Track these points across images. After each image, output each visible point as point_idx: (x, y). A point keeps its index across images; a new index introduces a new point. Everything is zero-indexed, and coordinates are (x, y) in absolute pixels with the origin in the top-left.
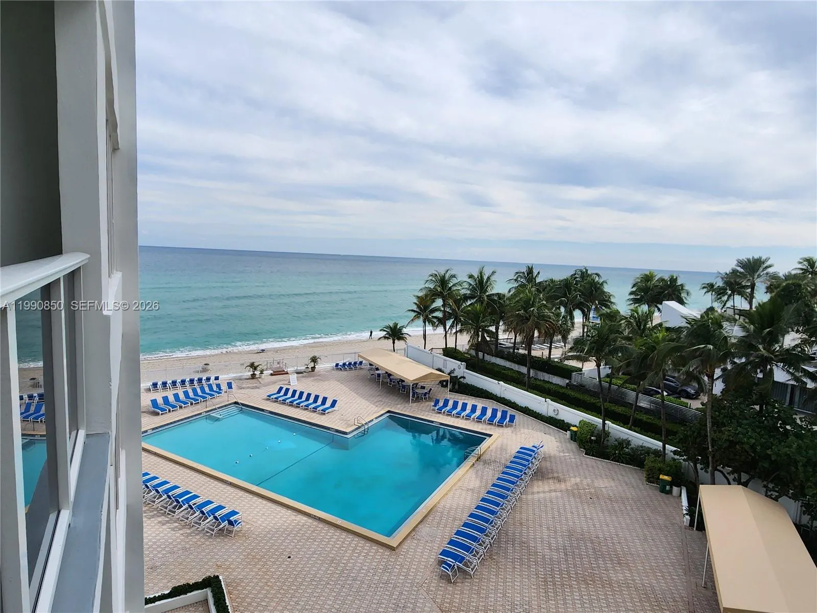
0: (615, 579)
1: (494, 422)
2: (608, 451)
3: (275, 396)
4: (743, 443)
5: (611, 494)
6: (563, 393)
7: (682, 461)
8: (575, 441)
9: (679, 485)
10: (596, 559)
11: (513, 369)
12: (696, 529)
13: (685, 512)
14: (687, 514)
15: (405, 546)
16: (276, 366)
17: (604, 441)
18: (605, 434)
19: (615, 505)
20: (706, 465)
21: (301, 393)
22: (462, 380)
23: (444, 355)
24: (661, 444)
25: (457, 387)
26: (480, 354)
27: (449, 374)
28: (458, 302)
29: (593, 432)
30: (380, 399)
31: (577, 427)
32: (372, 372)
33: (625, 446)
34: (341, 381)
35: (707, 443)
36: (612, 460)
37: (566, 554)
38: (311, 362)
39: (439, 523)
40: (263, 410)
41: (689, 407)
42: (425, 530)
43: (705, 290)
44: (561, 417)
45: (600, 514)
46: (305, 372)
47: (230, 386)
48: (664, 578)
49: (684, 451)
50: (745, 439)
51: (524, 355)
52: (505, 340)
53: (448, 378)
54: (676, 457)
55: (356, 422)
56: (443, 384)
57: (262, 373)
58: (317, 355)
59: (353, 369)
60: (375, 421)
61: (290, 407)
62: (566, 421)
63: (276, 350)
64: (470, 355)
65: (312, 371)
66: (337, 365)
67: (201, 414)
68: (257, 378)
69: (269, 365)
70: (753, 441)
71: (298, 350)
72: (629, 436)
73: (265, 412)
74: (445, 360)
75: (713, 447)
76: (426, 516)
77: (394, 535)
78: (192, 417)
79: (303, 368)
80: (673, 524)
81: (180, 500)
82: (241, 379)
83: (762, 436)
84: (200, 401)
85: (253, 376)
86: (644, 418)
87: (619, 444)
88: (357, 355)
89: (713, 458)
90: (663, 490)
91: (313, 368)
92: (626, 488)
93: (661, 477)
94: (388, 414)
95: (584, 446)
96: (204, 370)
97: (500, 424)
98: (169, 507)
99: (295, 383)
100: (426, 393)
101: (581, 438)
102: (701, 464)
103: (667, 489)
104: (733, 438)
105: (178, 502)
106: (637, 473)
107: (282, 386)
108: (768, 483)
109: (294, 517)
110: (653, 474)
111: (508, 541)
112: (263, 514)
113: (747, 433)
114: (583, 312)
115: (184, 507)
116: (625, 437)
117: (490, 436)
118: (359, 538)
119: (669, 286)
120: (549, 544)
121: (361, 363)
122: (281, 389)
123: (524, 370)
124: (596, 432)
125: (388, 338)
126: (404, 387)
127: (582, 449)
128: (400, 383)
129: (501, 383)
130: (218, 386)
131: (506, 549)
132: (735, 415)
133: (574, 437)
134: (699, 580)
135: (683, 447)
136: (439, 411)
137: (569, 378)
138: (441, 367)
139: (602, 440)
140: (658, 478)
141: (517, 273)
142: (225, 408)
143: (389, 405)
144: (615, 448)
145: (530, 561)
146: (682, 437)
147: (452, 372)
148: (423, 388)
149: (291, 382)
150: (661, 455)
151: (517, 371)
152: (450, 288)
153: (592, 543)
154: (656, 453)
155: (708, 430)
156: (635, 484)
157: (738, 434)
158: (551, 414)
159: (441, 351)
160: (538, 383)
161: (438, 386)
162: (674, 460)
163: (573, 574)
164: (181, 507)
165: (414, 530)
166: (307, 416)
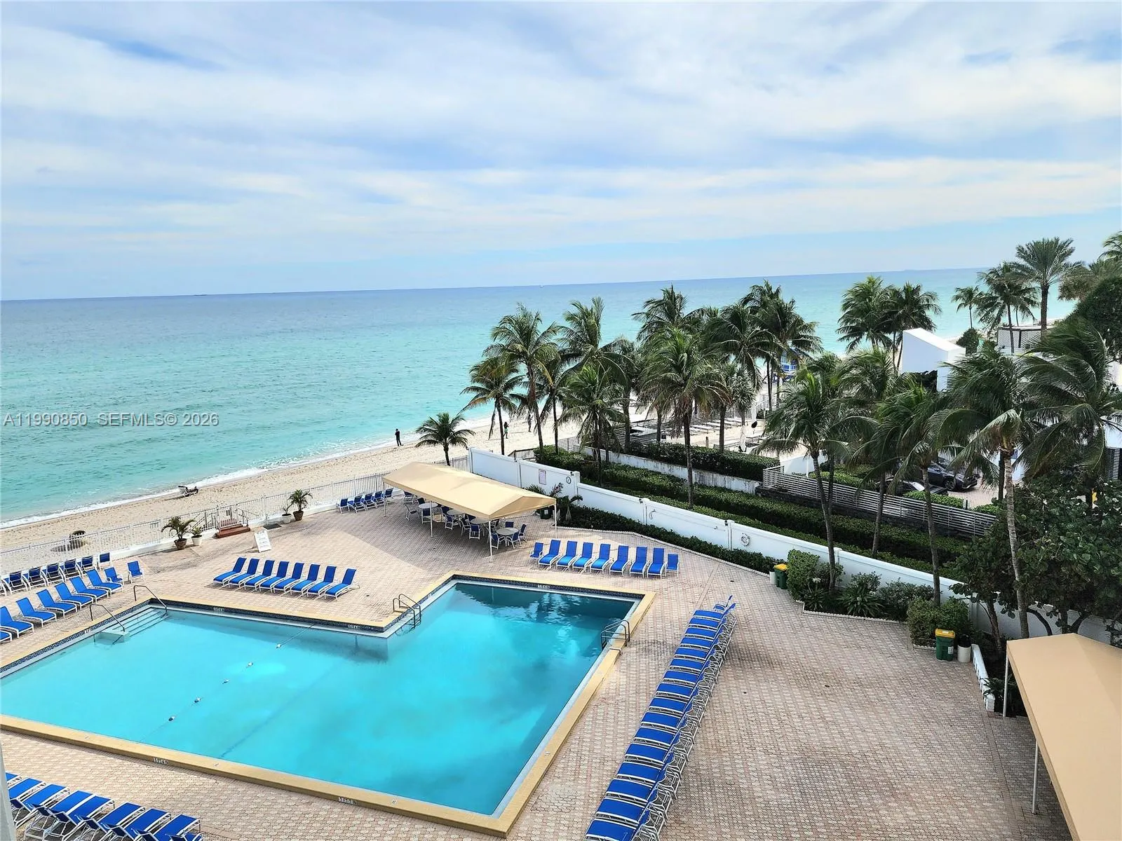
0: (891, 824)
1: (643, 570)
2: (843, 598)
3: (231, 578)
4: (1071, 563)
5: (860, 674)
6: (753, 507)
7: (967, 601)
8: (784, 587)
9: (967, 644)
10: (855, 794)
11: (660, 473)
12: (1007, 716)
13: (985, 689)
14: (989, 692)
15: (523, 827)
16: (223, 517)
17: (834, 582)
18: (835, 569)
19: (870, 691)
20: (1011, 604)
21: (284, 566)
22: (575, 502)
23: (538, 462)
24: (931, 577)
25: (568, 516)
26: (603, 453)
27: (552, 495)
28: (552, 366)
29: (813, 570)
30: (434, 557)
31: (786, 563)
32: (412, 509)
33: (870, 586)
34: (353, 531)
35: (1009, 567)
36: (851, 614)
37: (803, 793)
38: (293, 502)
39: (576, 773)
40: (210, 608)
41: (964, 507)
42: (553, 789)
43: (960, 301)
44: (753, 548)
45: (848, 712)
46: (283, 523)
47: (134, 569)
48: (972, 810)
49: (972, 585)
50: (1075, 555)
51: (677, 447)
52: (641, 424)
53: (553, 502)
54: (958, 596)
55: (397, 604)
56: (544, 514)
57: (197, 535)
58: (302, 487)
59: (376, 506)
60: (431, 599)
61: (264, 595)
62: (764, 556)
63: (220, 489)
64: (583, 455)
65: (297, 520)
66: (344, 502)
67: (83, 632)
68: (188, 547)
69: (209, 519)
70: (1088, 557)
71: (262, 483)
72: (874, 569)
73: (216, 612)
74: (542, 471)
75: (1021, 573)
76: (552, 763)
77: (500, 808)
78: (64, 641)
79: (278, 516)
80: (968, 712)
81: (67, 814)
82: (155, 553)
83: (1100, 547)
84: (76, 608)
85: (180, 544)
86: (894, 533)
87: (860, 584)
88: (379, 479)
89: (1022, 592)
90: (943, 656)
91: (298, 515)
92: (881, 659)
93: (938, 632)
94: (454, 582)
95: (802, 596)
96: (75, 545)
97: (654, 574)
98: (46, 831)
99: (268, 548)
100: (516, 535)
101: (796, 583)
102: (1001, 604)
103: (949, 652)
104: (1054, 555)
105: (63, 818)
106: (895, 631)
107: (242, 556)
108: (1113, 624)
109: (303, 808)
110: (923, 629)
111: (702, 785)
112: (243, 812)
113: (1077, 545)
114: (768, 359)
115: (78, 826)
116: (867, 571)
117: (640, 597)
118: (435, 826)
119: (905, 302)
120: (773, 779)
121: (389, 493)
122: (240, 562)
123: (681, 472)
124: (818, 569)
125: (434, 442)
126: (475, 528)
127: (799, 601)
128: (467, 520)
129: (646, 500)
130: (111, 573)
131: (701, 799)
132: (1054, 516)
133: (783, 582)
134: (1025, 802)
135: (970, 578)
136: (544, 565)
137: (759, 478)
138: (537, 484)
139: (831, 581)
140: (933, 636)
141: (648, 302)
142: (131, 614)
143: (453, 565)
144: (855, 592)
145: (746, 816)
146: (966, 561)
147: (558, 488)
148: (510, 525)
149: (259, 547)
150: (932, 596)
151: (668, 476)
152: (537, 343)
153: (844, 766)
154: (924, 592)
155: (1012, 545)
156: (895, 651)
157: (1062, 547)
158: (738, 545)
159: (532, 454)
160: (708, 492)
161: (535, 518)
162: (955, 601)
163: (821, 827)
164: (71, 826)
165: (534, 792)
166: (300, 608)
